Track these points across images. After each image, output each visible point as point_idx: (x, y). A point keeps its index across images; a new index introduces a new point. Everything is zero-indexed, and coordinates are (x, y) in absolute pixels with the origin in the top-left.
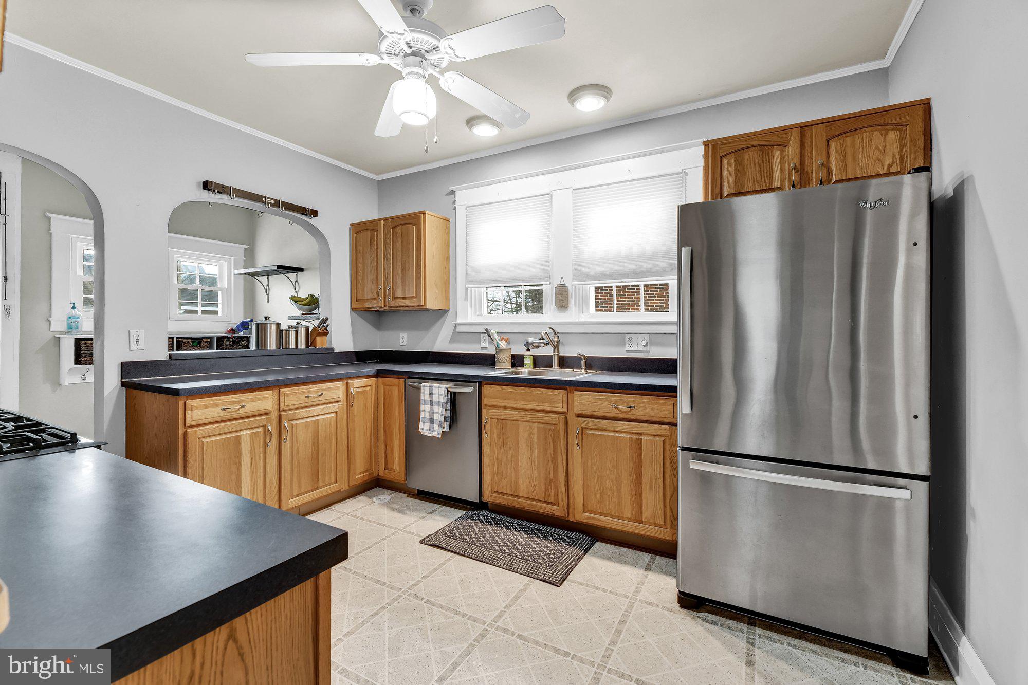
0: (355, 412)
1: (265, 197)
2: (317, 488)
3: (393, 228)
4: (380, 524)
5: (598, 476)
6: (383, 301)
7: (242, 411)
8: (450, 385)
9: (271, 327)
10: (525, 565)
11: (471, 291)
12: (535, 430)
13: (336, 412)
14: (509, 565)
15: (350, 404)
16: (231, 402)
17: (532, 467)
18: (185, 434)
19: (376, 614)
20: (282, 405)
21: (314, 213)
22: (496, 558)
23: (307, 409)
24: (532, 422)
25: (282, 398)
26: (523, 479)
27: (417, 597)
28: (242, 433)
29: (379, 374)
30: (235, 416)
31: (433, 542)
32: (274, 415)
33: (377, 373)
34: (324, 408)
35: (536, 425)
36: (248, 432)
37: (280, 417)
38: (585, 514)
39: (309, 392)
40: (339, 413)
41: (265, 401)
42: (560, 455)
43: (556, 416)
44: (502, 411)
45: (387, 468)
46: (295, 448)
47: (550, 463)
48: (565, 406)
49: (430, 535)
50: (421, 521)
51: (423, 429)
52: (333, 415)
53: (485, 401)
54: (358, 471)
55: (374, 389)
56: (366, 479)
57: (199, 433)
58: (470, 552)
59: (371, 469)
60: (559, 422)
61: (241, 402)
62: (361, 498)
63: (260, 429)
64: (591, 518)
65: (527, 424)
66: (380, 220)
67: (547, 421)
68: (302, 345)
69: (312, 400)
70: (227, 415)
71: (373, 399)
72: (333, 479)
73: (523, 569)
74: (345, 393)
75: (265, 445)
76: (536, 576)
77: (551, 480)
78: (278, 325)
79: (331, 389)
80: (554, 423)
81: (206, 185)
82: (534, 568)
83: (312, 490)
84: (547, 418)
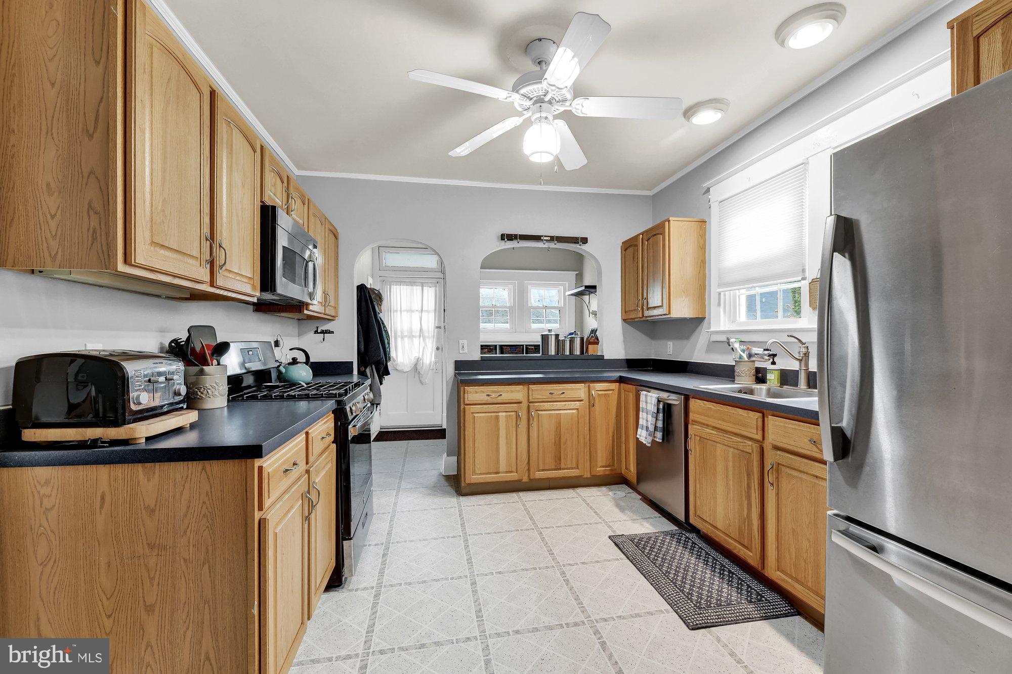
0: (597, 413)
1: (543, 236)
2: (560, 469)
3: (647, 241)
4: (595, 512)
5: (794, 530)
6: (641, 311)
7: (500, 398)
8: (664, 395)
9: (551, 337)
10: (675, 595)
11: (725, 295)
12: (730, 455)
13: (577, 409)
14: (661, 587)
15: (591, 404)
16: (492, 391)
17: (728, 497)
18: (464, 409)
19: (527, 570)
20: (530, 398)
21: (585, 241)
22: (655, 576)
23: (552, 404)
24: (728, 446)
25: (530, 392)
26: (720, 510)
27: (563, 573)
28: (500, 414)
29: (621, 380)
30: (496, 402)
31: (617, 541)
32: (525, 405)
33: (620, 379)
34: (565, 404)
35: (732, 450)
36: (504, 414)
37: (529, 407)
38: (778, 573)
39: (552, 390)
40: (580, 410)
41: (517, 393)
42: (753, 491)
43: (750, 443)
44: (703, 429)
45: (626, 469)
46: (541, 432)
47: (744, 498)
48: (760, 433)
49: (623, 535)
50: (630, 523)
51: (640, 436)
52: (574, 411)
53: (692, 416)
54: (600, 464)
55: (617, 394)
56: (607, 473)
57: (472, 409)
58: (638, 561)
59: (613, 465)
60: (753, 451)
61: (499, 392)
62: (604, 489)
63: (513, 413)
64: (784, 580)
65: (725, 447)
66: (639, 235)
67: (741, 448)
68: (577, 352)
69: (555, 397)
70: (489, 399)
71: (616, 403)
72: (574, 465)
73: (670, 597)
74: (588, 394)
75: (517, 426)
76: (677, 608)
77: (745, 519)
78: (557, 336)
79: (572, 389)
80: (748, 451)
81: (503, 237)
82: (681, 601)
83: (555, 469)
84: (742, 444)
